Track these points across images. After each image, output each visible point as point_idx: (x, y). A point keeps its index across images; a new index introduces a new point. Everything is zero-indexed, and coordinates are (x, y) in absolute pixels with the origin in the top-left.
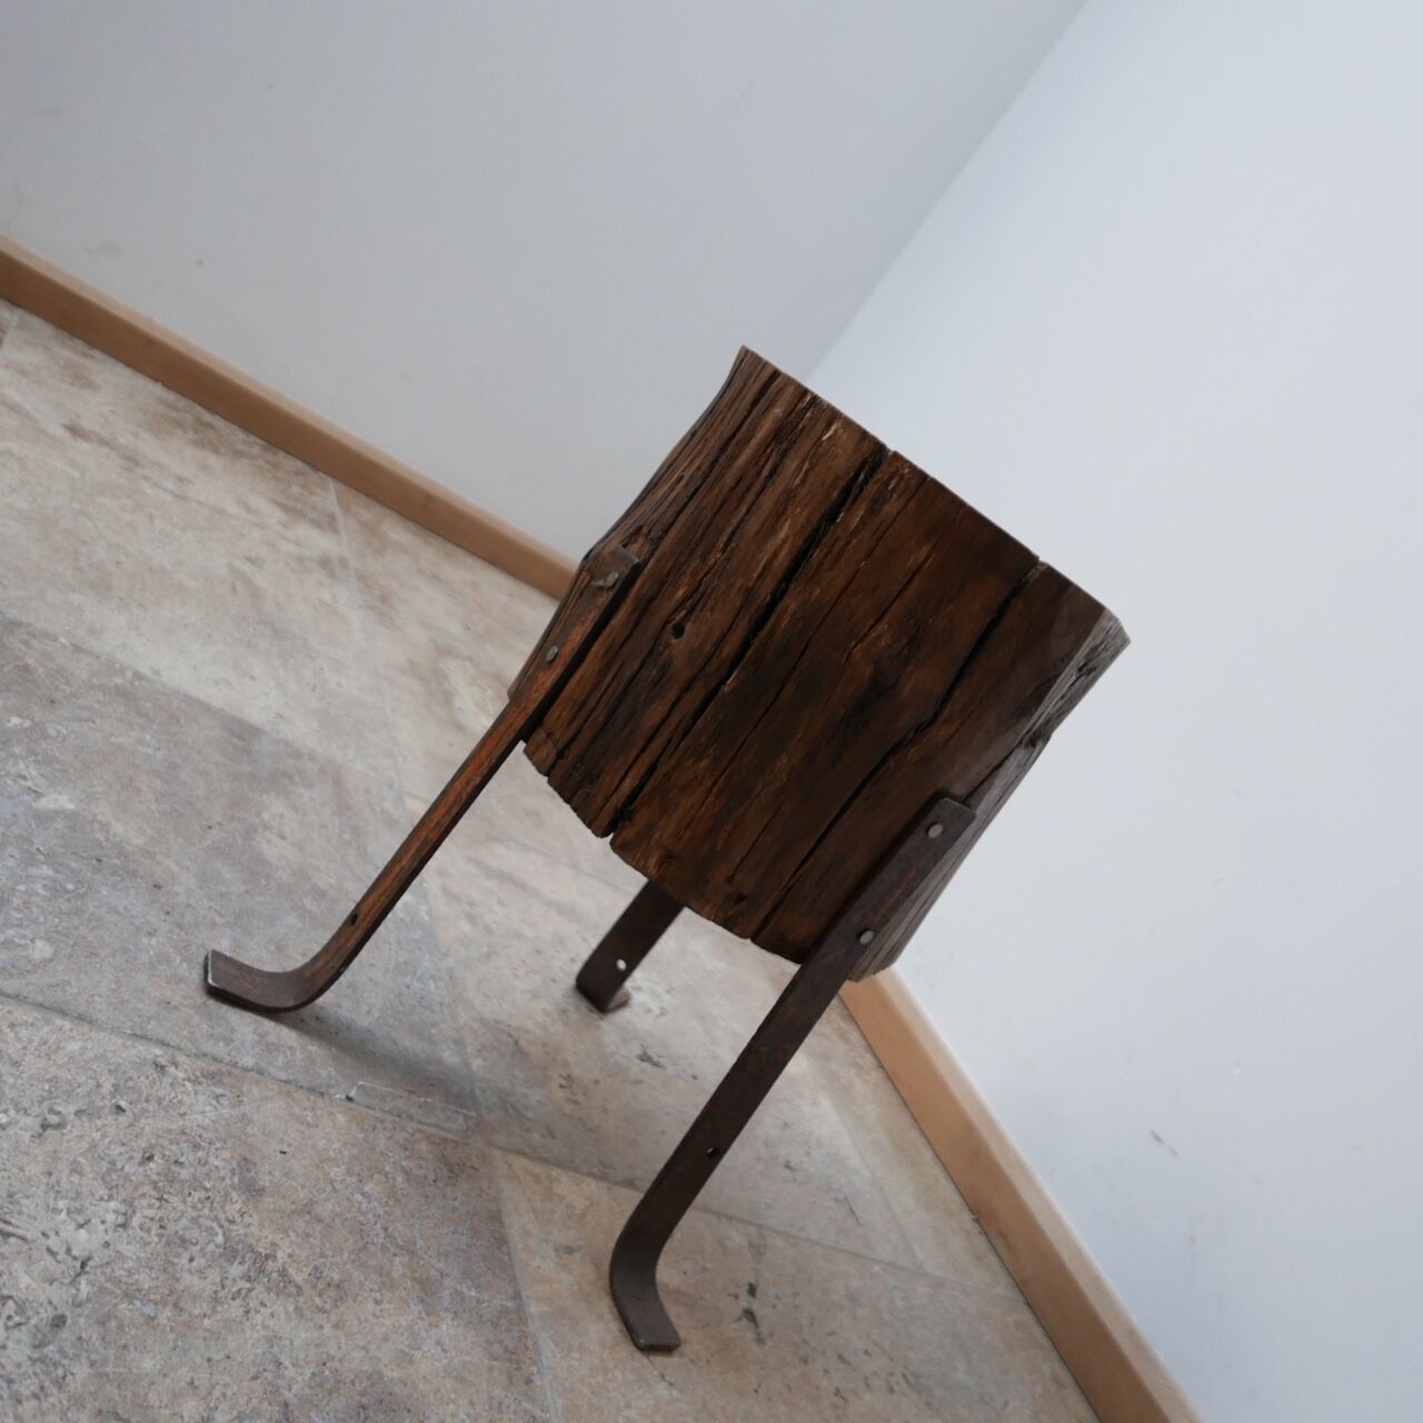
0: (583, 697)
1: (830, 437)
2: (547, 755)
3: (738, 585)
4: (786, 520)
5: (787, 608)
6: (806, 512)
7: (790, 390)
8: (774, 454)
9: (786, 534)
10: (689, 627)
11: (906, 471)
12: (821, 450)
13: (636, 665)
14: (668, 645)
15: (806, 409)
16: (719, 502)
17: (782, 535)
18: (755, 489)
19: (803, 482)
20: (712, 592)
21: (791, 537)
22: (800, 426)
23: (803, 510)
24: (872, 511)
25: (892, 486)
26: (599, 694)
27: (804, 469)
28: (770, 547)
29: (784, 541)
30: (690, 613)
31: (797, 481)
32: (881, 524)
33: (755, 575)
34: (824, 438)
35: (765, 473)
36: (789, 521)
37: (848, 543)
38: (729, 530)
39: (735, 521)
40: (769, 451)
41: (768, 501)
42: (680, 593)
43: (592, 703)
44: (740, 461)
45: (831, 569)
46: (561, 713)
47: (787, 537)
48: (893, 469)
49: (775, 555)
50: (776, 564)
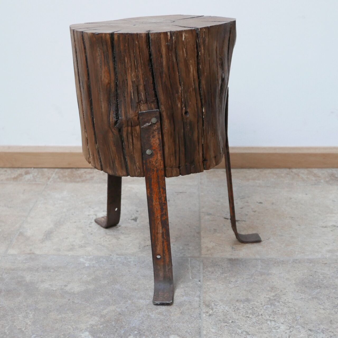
0: (174, 150)
1: (185, 38)
2: (176, 171)
3: (191, 90)
4: (190, 66)
5: (203, 84)
6: (193, 60)
7: (162, 36)
8: (173, 54)
9: (192, 69)
10: (188, 110)
11: (204, 30)
12: (185, 43)
13: (183, 130)
14: (187, 119)
15: (171, 37)
16: (168, 77)
17: (192, 70)
18: (176, 66)
19: (187, 54)
20: (187, 98)
21: (194, 68)
22: (174, 42)
23: (192, 61)
24: (204, 46)
25: (204, 36)
26: (178, 145)
27: (185, 51)
28: (191, 75)
29: (193, 71)
30: (185, 106)
31: (185, 55)
32: (207, 47)
33: (193, 84)
34: (183, 40)
35: (175, 60)
36: (191, 65)
37: (204, 57)
38: (178, 81)
39: (177, 77)
40: (170, 55)
41: (182, 66)
42: (179, 105)
43: (178, 149)
44: (164, 63)
45: (205, 67)
46: (171, 160)
47: (193, 69)
48: (202, 32)
49: (194, 76)
50: (195, 77)
